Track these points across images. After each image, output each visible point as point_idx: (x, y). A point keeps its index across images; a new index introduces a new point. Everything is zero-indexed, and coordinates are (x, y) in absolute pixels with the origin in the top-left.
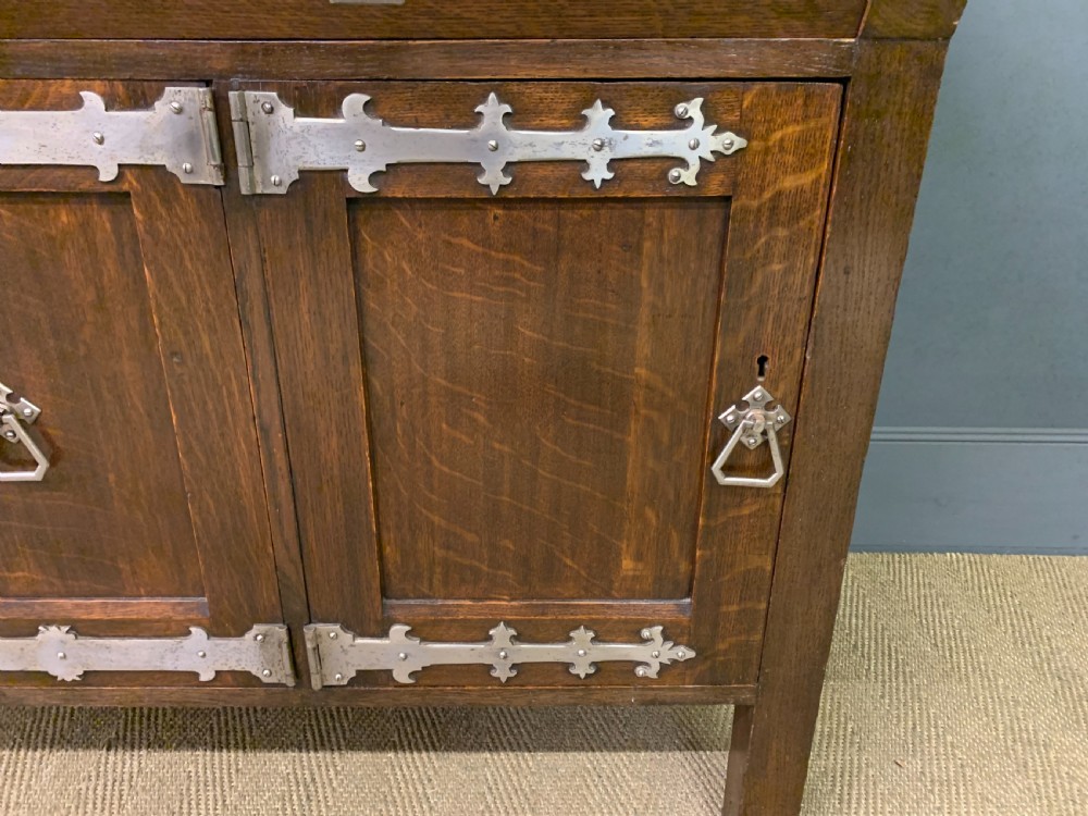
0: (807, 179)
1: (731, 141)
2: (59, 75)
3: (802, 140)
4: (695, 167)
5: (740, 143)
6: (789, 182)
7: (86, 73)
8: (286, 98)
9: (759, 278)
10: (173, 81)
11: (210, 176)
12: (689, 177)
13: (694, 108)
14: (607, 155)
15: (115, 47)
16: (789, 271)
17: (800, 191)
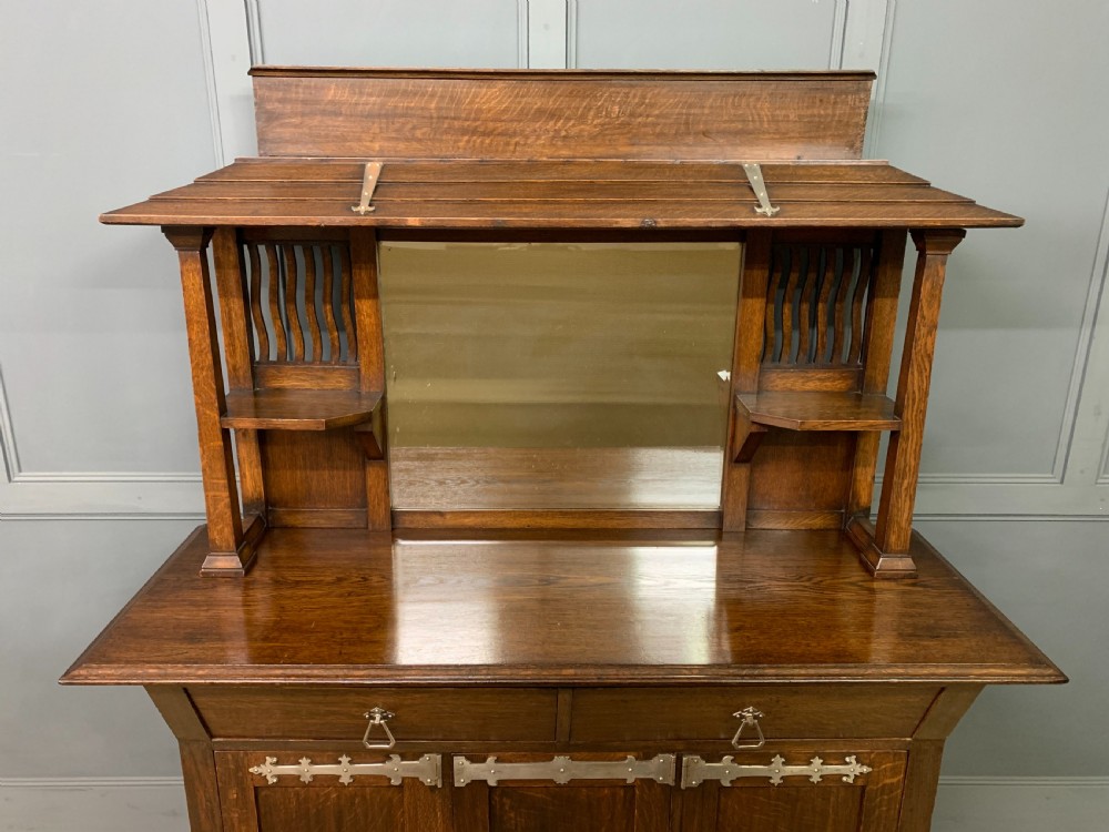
0: (895, 780)
1: (865, 769)
2: (620, 751)
3: (893, 769)
4: (853, 777)
5: (870, 769)
6: (888, 781)
7: (628, 750)
8: (703, 758)
9: (877, 813)
10: (663, 752)
11: (671, 782)
12: (851, 781)
13: (852, 759)
14: (820, 774)
15: (643, 744)
16: (888, 810)
17: (892, 784)
